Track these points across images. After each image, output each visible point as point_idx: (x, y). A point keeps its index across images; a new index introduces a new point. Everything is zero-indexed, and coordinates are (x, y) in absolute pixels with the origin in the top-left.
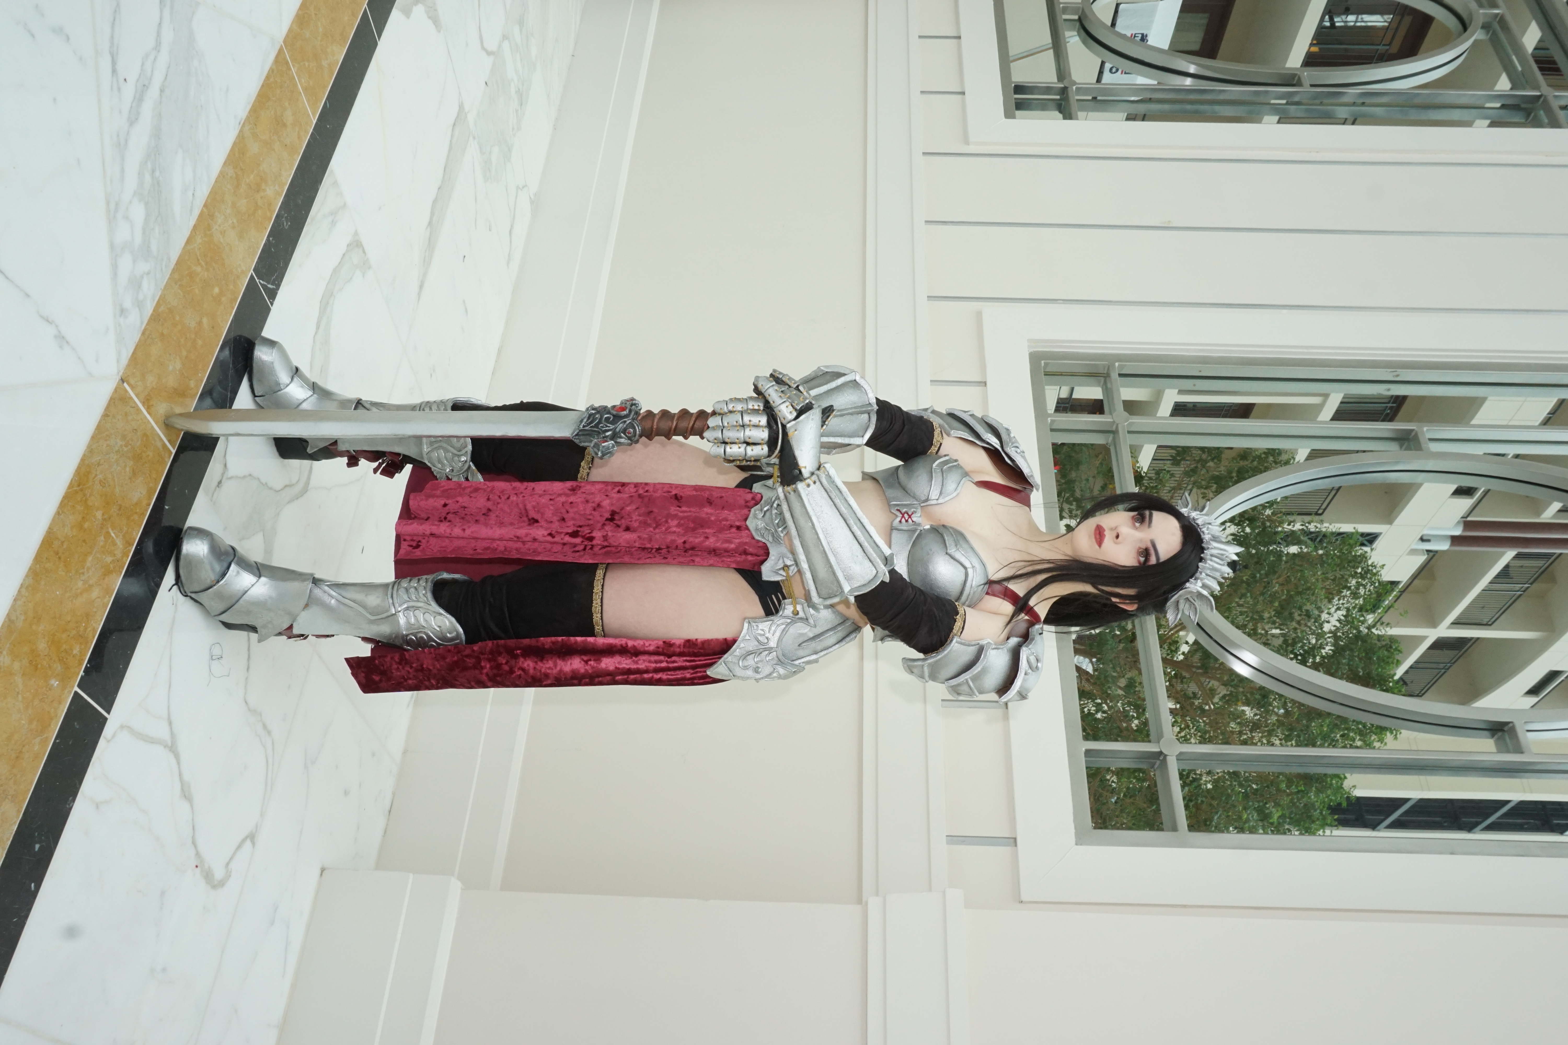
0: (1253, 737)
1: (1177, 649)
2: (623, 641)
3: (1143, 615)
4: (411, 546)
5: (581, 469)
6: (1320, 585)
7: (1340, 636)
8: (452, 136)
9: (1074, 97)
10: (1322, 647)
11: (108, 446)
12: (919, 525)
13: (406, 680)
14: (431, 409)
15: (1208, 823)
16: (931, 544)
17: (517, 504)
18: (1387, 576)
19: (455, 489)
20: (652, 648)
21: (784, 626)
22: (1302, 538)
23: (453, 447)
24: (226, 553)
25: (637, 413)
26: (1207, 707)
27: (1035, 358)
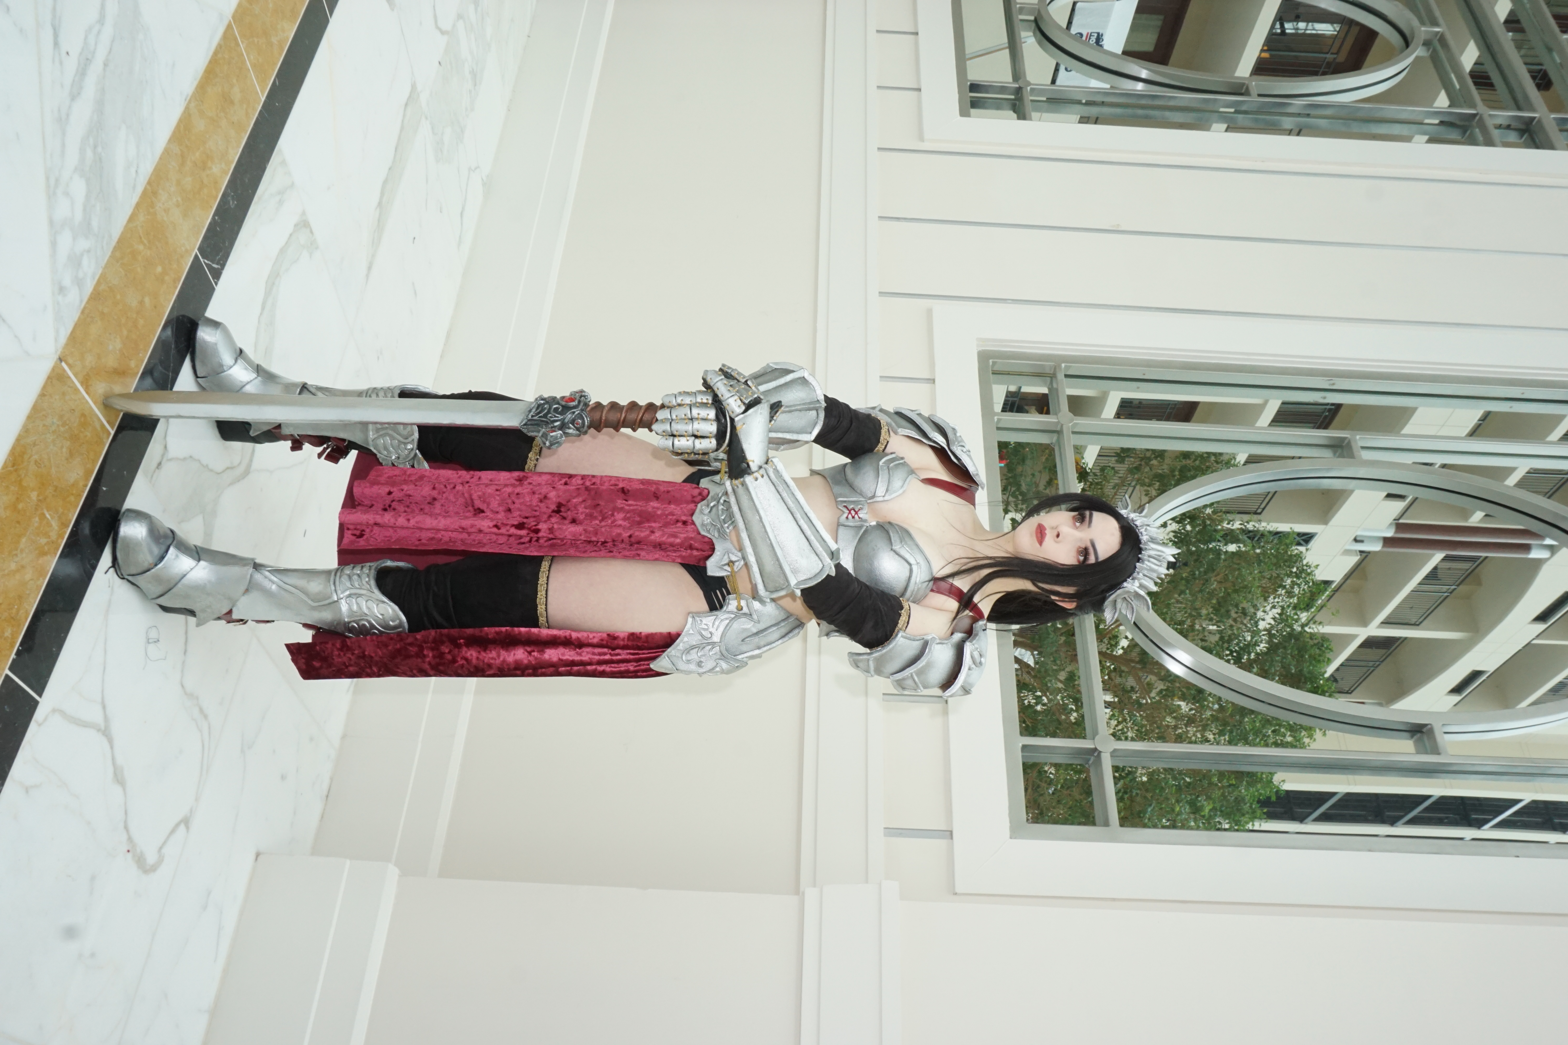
0: (1188, 731)
1: (1117, 644)
2: (568, 633)
3: (1082, 614)
4: (354, 535)
5: (529, 461)
6: (1257, 584)
7: (1274, 634)
8: (404, 116)
9: (1028, 97)
10: (1256, 644)
11: (44, 425)
12: (866, 521)
13: (347, 667)
14: (377, 395)
15: (1142, 815)
16: (877, 541)
17: (463, 494)
18: (1320, 575)
19: (399, 476)
20: (595, 641)
21: (728, 621)
22: (1241, 537)
23: (400, 434)
24: (165, 537)
25: (586, 405)
26: (1144, 701)
27: (984, 357)
